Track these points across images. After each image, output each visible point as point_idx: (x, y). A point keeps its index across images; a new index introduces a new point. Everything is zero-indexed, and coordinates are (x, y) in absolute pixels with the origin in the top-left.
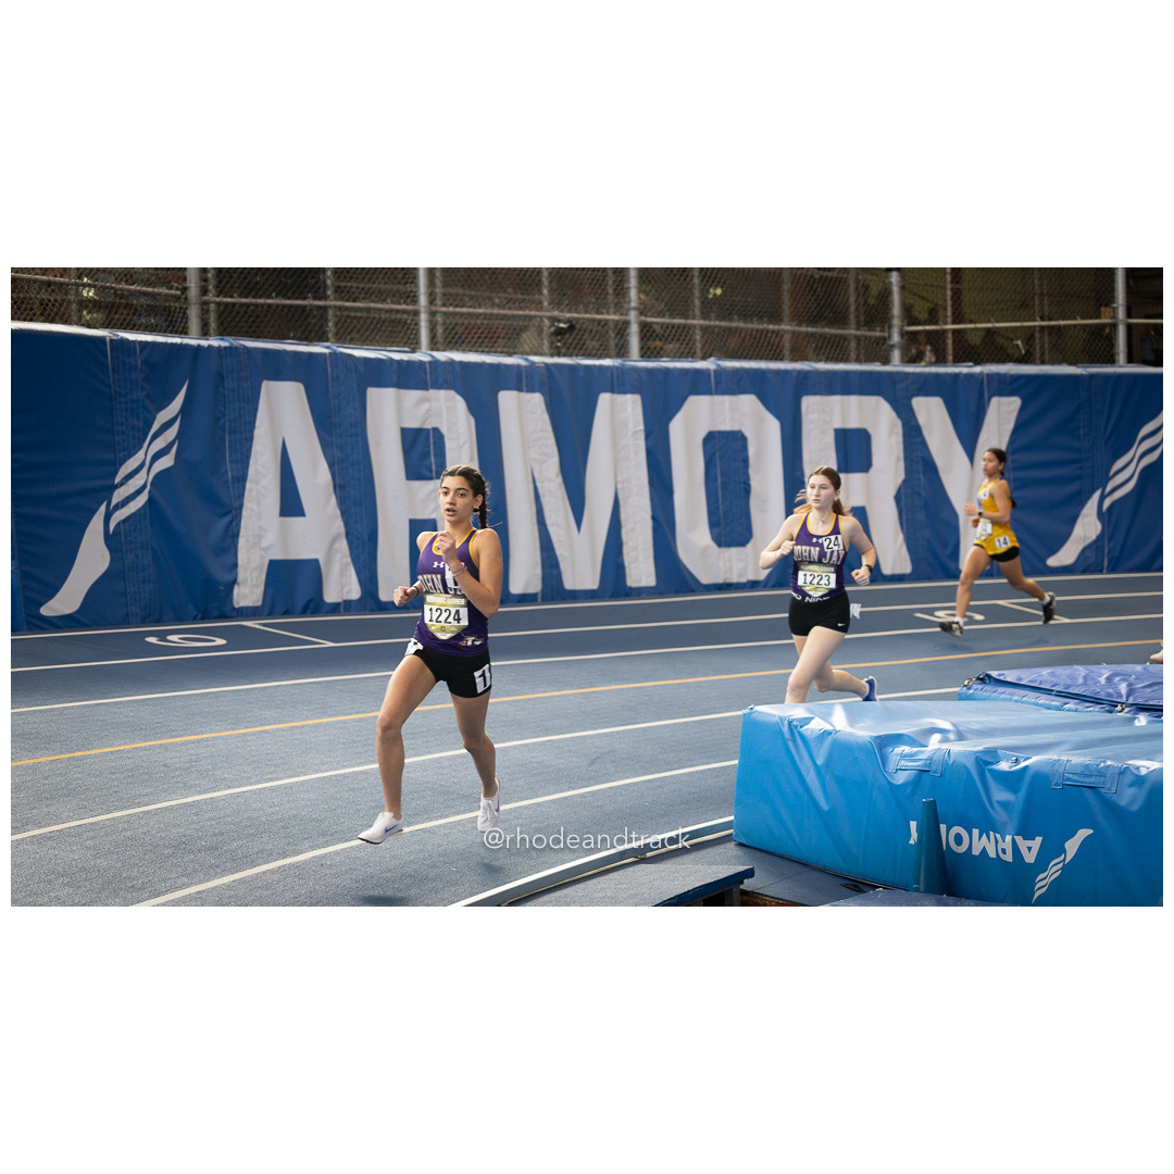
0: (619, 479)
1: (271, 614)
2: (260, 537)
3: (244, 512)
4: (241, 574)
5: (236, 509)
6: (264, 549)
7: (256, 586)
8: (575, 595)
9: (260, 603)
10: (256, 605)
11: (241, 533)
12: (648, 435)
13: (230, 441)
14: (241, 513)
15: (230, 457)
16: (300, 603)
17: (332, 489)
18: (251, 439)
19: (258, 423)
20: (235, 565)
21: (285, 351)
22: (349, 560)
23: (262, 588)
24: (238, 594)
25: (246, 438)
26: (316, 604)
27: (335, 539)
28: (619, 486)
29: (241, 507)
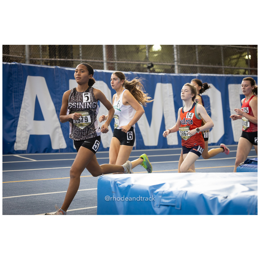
0: (164, 110)
1: (31, 152)
2: (26, 127)
3: (20, 119)
4: (17, 139)
5: (16, 117)
6: (28, 131)
7: (24, 143)
8: (149, 147)
9: (26, 149)
10: (24, 149)
11: (18, 125)
12: (174, 96)
13: (14, 95)
14: (18, 119)
15: (14, 100)
16: (43, 149)
17: (55, 112)
18: (23, 95)
19: (25, 89)
20: (15, 136)
21: (37, 67)
22: (62, 135)
23: (27, 144)
24: (16, 146)
25: (21, 94)
26: (49, 149)
27: (57, 128)
28: (165, 113)
29: (18, 117)
